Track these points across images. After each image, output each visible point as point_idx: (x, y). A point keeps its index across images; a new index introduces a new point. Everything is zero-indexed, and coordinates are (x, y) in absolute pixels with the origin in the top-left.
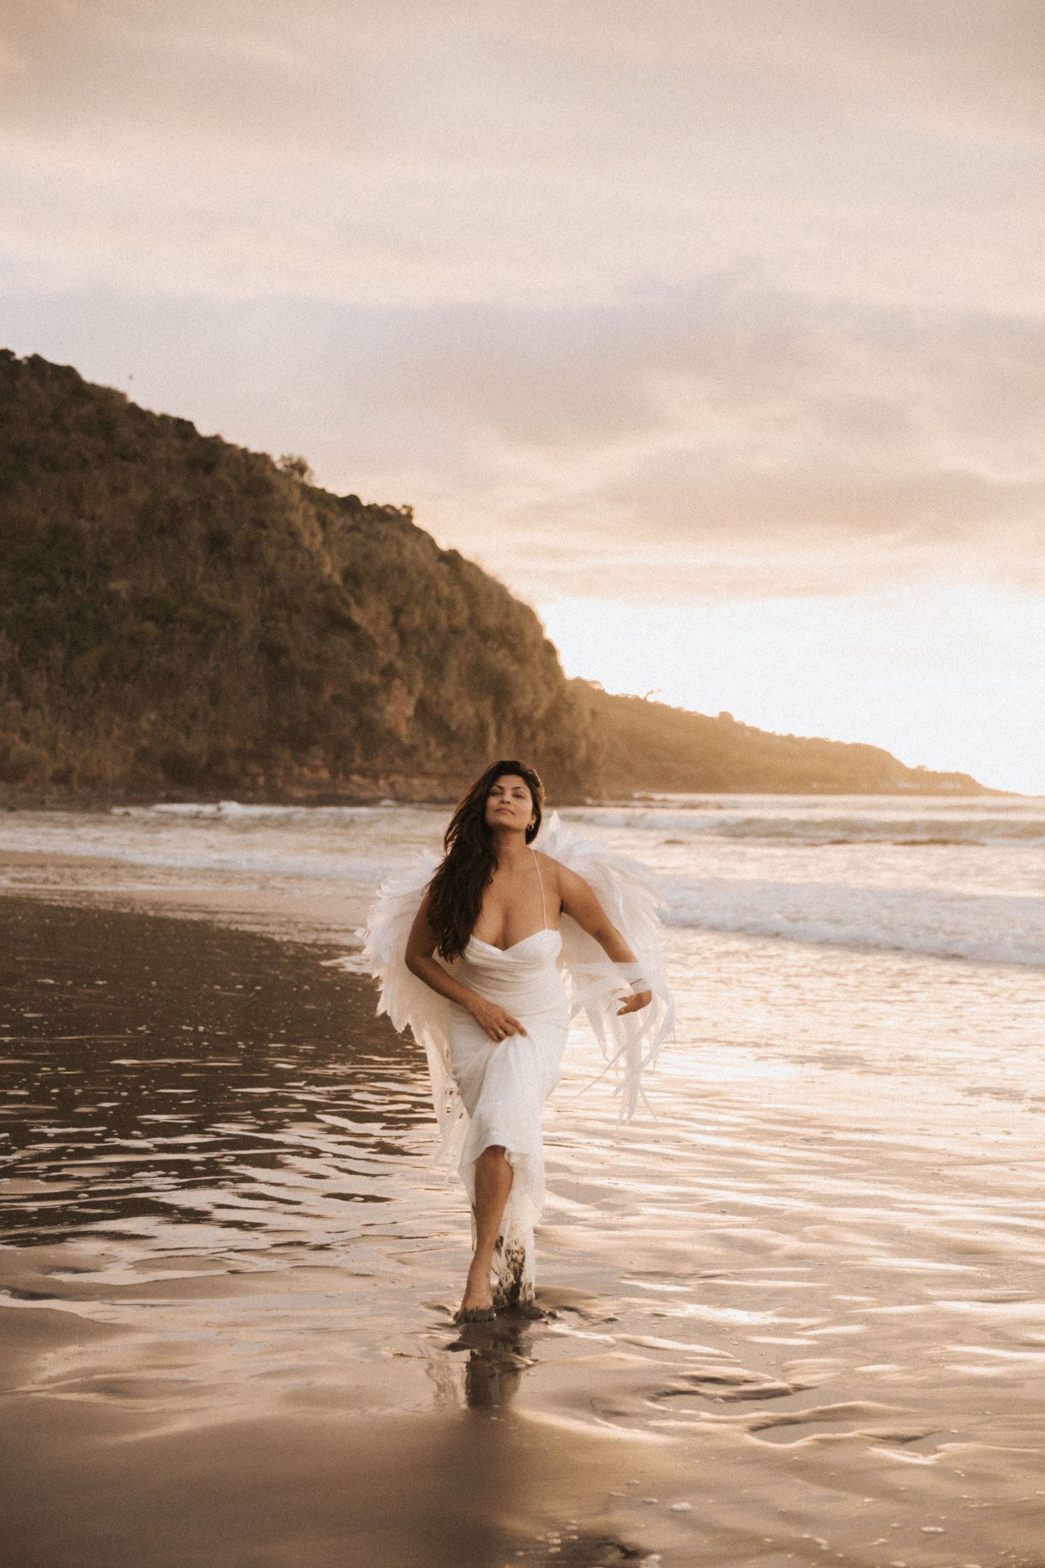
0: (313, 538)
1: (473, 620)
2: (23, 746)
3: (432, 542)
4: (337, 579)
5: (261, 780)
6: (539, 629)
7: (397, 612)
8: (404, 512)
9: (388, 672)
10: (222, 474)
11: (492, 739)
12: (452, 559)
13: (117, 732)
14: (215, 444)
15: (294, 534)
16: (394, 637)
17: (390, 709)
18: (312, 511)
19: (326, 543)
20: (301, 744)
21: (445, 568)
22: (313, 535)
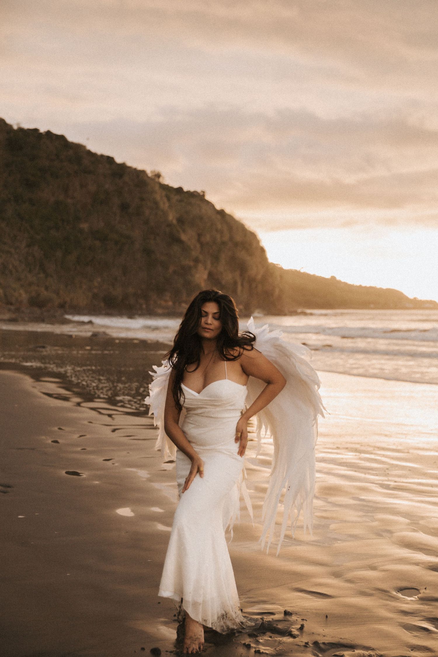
0: (164, 205)
1: (231, 239)
2: (45, 293)
3: (213, 206)
4: (175, 222)
5: (144, 306)
6: (258, 242)
7: (199, 235)
8: (202, 194)
9: (197, 261)
10: (126, 178)
11: (239, 288)
12: (222, 213)
13: (84, 287)
14: (123, 166)
15: (156, 203)
16: (198, 246)
17: (197, 276)
18: (164, 193)
19: (170, 207)
20: (160, 291)
21: (219, 217)
22: (164, 203)
